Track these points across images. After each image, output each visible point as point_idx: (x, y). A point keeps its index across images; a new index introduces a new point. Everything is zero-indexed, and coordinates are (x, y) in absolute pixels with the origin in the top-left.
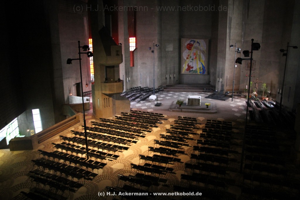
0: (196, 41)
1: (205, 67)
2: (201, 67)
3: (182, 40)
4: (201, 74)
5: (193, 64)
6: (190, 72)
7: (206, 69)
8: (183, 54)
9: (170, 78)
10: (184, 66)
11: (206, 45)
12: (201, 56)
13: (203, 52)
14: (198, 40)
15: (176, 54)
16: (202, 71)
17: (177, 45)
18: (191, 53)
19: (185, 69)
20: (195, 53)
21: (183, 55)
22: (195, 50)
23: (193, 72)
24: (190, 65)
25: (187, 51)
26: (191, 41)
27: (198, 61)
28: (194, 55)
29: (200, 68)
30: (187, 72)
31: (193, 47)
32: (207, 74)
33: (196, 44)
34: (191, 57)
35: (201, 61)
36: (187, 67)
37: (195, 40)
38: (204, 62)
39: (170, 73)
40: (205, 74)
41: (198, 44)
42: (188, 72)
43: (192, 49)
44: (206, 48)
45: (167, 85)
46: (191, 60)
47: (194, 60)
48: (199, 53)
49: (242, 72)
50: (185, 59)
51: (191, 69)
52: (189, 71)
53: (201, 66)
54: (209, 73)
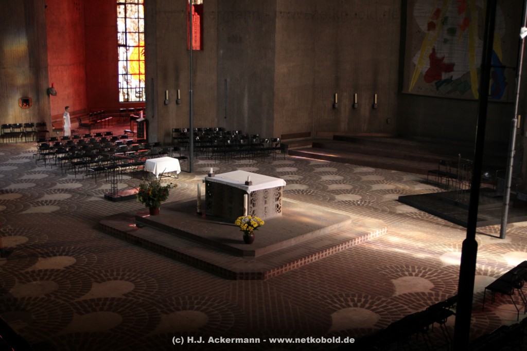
1: (503, 69)
6: (438, 87)
8: (417, 6)
9: (353, 106)
10: (416, 60)
19: (421, 73)
21: (415, 14)
23: (449, 87)
24: (439, 56)
28: (460, 12)
30: (427, 85)
34: (445, 21)
36: (429, 67)
39: (354, 88)
42: (429, 89)
45: (338, 134)
46: (446, 36)
47: (458, 33)
50: (424, 28)
51: (444, 76)
52: (433, 83)
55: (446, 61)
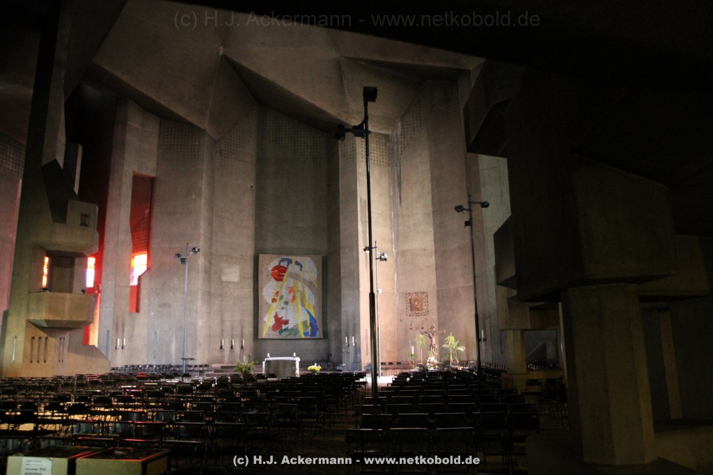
0: (294, 261)
1: (315, 321)
2: (306, 321)
3: (260, 258)
4: (308, 337)
5: (286, 314)
6: (280, 333)
7: (319, 323)
8: (265, 289)
9: (232, 347)
10: (266, 319)
11: (316, 269)
12: (307, 295)
13: (311, 285)
14: (298, 259)
15: (248, 291)
16: (310, 328)
17: (249, 270)
18: (281, 288)
19: (270, 327)
20: (291, 288)
21: (264, 293)
22: (292, 280)
23: (287, 333)
24: (280, 316)
25: (273, 282)
26: (282, 260)
27: (300, 306)
28: (290, 293)
29: (304, 323)
30: (274, 333)
31: (286, 274)
32: (322, 337)
33: (293, 267)
34: (282, 297)
35: (306, 307)
36: (274, 322)
37: (290, 258)
38: (314, 308)
39: (232, 336)
40: (317, 336)
41: (298, 267)
42: (275, 335)
43: (285, 278)
44: (316, 275)
45: (223, 365)
46: (283, 305)
47: (290, 304)
48: (300, 288)
49: (401, 321)
50: (270, 301)
51: (284, 327)
52: (278, 331)
53: (308, 318)
54: (326, 335)
55: (284, 319)
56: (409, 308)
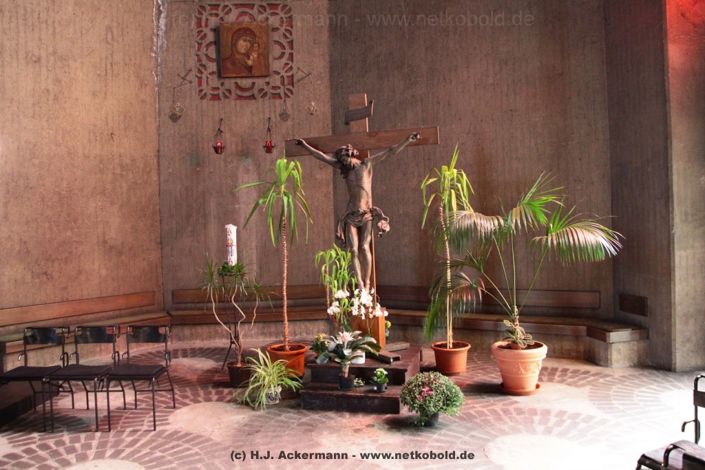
49: (174, 118)
56: (213, 67)
